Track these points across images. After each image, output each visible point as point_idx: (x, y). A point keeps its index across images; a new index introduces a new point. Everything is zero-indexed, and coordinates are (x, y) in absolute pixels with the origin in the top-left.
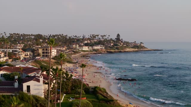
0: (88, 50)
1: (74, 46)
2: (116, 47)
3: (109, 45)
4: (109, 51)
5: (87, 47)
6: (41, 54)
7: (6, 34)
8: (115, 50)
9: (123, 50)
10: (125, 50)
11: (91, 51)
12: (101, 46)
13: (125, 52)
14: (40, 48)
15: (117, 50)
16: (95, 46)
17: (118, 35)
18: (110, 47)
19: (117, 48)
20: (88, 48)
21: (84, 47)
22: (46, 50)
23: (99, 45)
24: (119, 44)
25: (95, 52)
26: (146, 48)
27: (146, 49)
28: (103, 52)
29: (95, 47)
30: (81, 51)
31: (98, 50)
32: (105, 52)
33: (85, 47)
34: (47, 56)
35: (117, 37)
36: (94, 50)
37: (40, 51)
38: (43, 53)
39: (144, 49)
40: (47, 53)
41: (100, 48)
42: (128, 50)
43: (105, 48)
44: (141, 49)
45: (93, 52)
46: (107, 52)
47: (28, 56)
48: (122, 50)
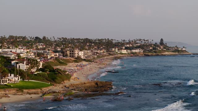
0: (126, 53)
1: (113, 49)
2: (154, 50)
3: (148, 49)
6: (69, 55)
7: (54, 38)
8: (153, 53)
11: (128, 54)
12: (140, 50)
13: (162, 55)
14: (68, 50)
15: (154, 54)
16: (135, 50)
17: (162, 40)
18: (148, 51)
19: (155, 52)
20: (127, 51)
22: (73, 52)
23: (138, 49)
24: (159, 48)
25: (133, 55)
26: (187, 52)
28: (141, 55)
29: (133, 50)
30: (119, 53)
31: (136, 53)
32: (142, 55)
33: (124, 50)
34: (73, 56)
36: (132, 53)
37: (68, 53)
38: (70, 54)
39: (184, 53)
40: (73, 54)
41: (138, 51)
42: (166, 53)
43: (143, 51)
44: (182, 53)
45: (130, 54)
46: (145, 55)
47: (57, 55)
48: (159, 54)
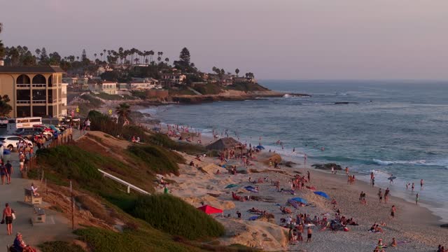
0: (116, 93)
2: (193, 84)
3: (174, 79)
4: (176, 96)
5: (114, 84)
8: (192, 93)
9: (217, 95)
10: (222, 95)
11: (127, 97)
12: (152, 83)
15: (198, 95)
17: (185, 53)
18: (177, 85)
19: (199, 89)
20: (118, 86)
21: (106, 84)
23: (147, 79)
25: (141, 100)
26: (266, 89)
27: (268, 93)
28: (162, 99)
29: (135, 84)
30: (98, 95)
31: (146, 92)
32: (166, 99)
33: (109, 84)
35: (181, 57)
36: (135, 93)
37: (8, 86)
40: (40, 95)
41: (150, 87)
42: (227, 94)
43: (164, 88)
44: (257, 93)
46: (175, 99)
48: (213, 96)
